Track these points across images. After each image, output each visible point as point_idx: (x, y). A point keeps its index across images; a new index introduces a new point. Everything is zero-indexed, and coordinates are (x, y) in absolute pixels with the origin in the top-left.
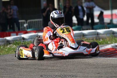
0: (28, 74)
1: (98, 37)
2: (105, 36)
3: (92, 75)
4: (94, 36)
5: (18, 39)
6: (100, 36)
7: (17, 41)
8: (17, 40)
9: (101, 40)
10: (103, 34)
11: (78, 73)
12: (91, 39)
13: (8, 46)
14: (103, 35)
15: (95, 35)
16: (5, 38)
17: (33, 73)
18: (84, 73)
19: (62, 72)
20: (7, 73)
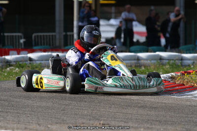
0: (45, 111)
2: (149, 62)
3: (138, 117)
5: (22, 59)
6: (142, 62)
7: (21, 63)
9: (143, 68)
11: (117, 112)
13: (8, 69)
14: (146, 62)
16: (3, 57)
17: (51, 109)
18: (126, 113)
19: (93, 110)
20: (12, 108)
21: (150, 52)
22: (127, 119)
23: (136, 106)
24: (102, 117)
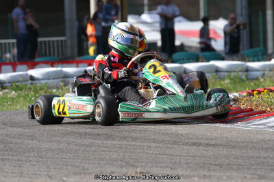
0: (57, 156)
5: (21, 79)
7: (18, 84)
8: (18, 81)
13: (1, 93)
17: (66, 153)
18: (172, 155)
19: (126, 152)
20: (11, 152)
21: (202, 61)
22: (174, 164)
23: (186, 144)
24: (139, 162)
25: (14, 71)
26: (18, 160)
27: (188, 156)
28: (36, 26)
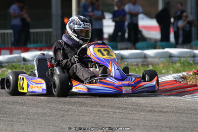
0: (41, 118)
1: (146, 62)
2: (157, 60)
3: (145, 123)
4: (140, 60)
5: (15, 60)
6: (150, 60)
7: (13, 64)
8: (14, 62)
9: (151, 67)
10: (154, 57)
11: (122, 118)
12: (135, 65)
14: (153, 59)
15: (141, 58)
17: (49, 116)
18: (132, 119)
19: (96, 116)
20: (5, 115)
21: (159, 49)
22: (133, 125)
23: (144, 111)
24: (105, 124)
25: (11, 53)
26: (11, 121)
27: (145, 120)
28: (28, 20)
